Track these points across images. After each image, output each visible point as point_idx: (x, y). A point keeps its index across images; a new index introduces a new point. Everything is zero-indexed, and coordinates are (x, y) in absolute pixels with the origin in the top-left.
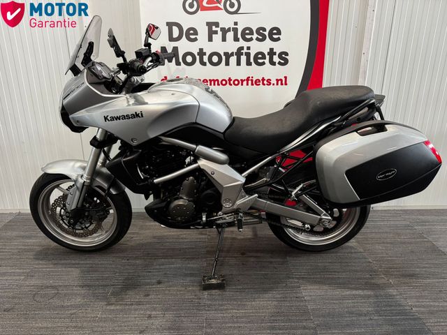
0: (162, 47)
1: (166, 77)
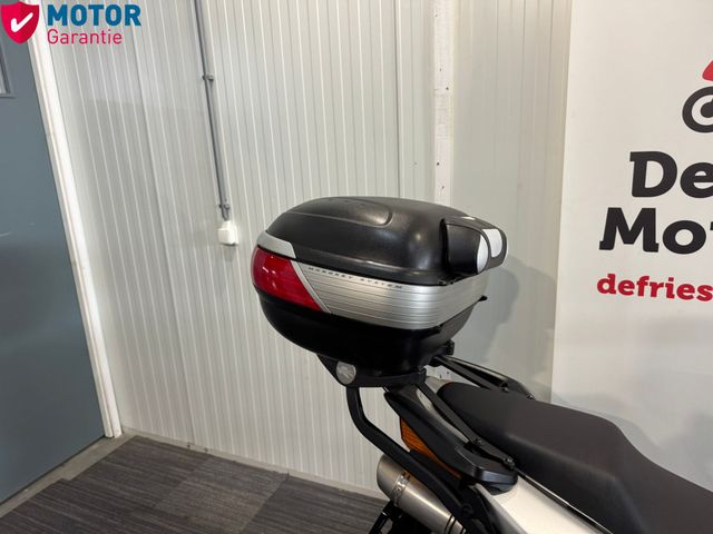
0: (610, 209)
1: (612, 277)
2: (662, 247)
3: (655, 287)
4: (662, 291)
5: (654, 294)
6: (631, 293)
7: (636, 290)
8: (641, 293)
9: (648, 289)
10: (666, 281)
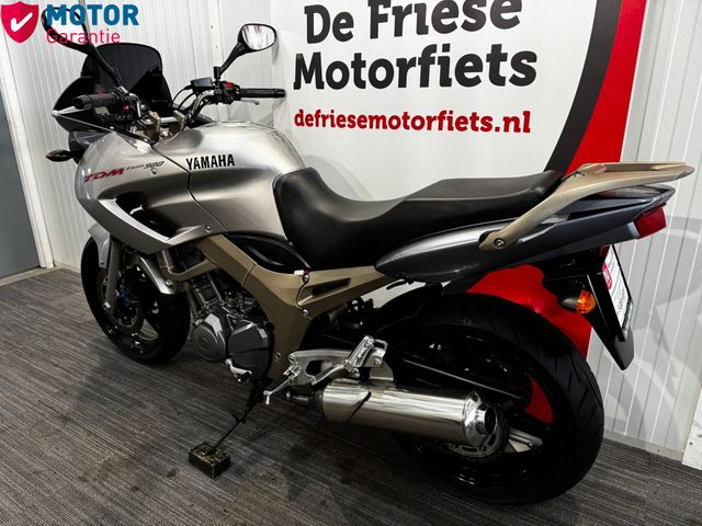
0: (297, 56)
1: (301, 111)
2: (326, 84)
3: (325, 118)
4: (328, 121)
5: (324, 125)
6: (311, 125)
7: (314, 122)
8: (317, 125)
9: (321, 120)
10: (330, 113)
